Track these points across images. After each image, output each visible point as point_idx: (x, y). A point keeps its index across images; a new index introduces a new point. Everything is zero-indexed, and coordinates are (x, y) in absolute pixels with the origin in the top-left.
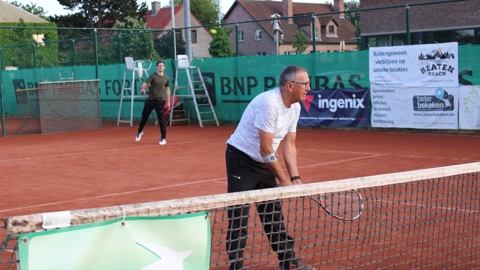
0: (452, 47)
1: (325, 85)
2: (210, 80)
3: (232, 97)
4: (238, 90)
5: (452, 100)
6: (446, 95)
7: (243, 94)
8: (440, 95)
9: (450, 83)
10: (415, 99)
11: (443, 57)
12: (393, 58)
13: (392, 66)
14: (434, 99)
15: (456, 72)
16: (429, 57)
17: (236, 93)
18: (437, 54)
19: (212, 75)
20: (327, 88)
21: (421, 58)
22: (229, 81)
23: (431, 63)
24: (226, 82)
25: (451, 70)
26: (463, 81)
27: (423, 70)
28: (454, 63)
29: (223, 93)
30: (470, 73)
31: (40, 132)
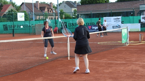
0: (120, 17)
1: (94, 24)
2: (66, 24)
3: (71, 27)
4: (73, 26)
5: (120, 26)
6: (119, 26)
7: (74, 26)
8: (118, 25)
9: (120, 23)
10: (113, 26)
11: (118, 19)
12: (108, 19)
13: (108, 20)
14: (117, 26)
15: (121, 22)
16: (116, 19)
17: (72, 26)
18: (117, 18)
19: (66, 23)
20: (94, 25)
21: (114, 19)
22: (71, 24)
23: (116, 20)
24: (70, 24)
25: (120, 21)
26: (122, 23)
27: (114, 21)
28: (120, 20)
29: (69, 26)
30: (123, 22)
31: (35, 34)
